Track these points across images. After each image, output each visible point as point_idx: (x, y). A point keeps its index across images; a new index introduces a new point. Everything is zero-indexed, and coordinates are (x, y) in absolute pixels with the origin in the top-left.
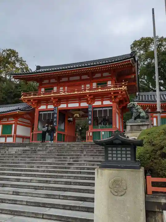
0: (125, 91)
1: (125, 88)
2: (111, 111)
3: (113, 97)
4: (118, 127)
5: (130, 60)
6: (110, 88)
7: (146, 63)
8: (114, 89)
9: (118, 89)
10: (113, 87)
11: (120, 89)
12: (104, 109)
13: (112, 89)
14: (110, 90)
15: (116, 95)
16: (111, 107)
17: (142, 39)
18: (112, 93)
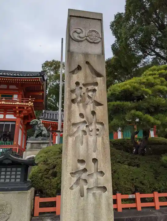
0: (31, 106)
1: (31, 104)
2: (13, 126)
3: (18, 111)
4: (19, 143)
5: (39, 78)
6: (16, 101)
7: (55, 84)
8: (20, 104)
9: (24, 104)
10: (19, 102)
11: (26, 104)
12: (6, 123)
13: (18, 103)
14: (16, 104)
15: (21, 110)
16: (15, 122)
17: (53, 61)
18: (17, 108)
